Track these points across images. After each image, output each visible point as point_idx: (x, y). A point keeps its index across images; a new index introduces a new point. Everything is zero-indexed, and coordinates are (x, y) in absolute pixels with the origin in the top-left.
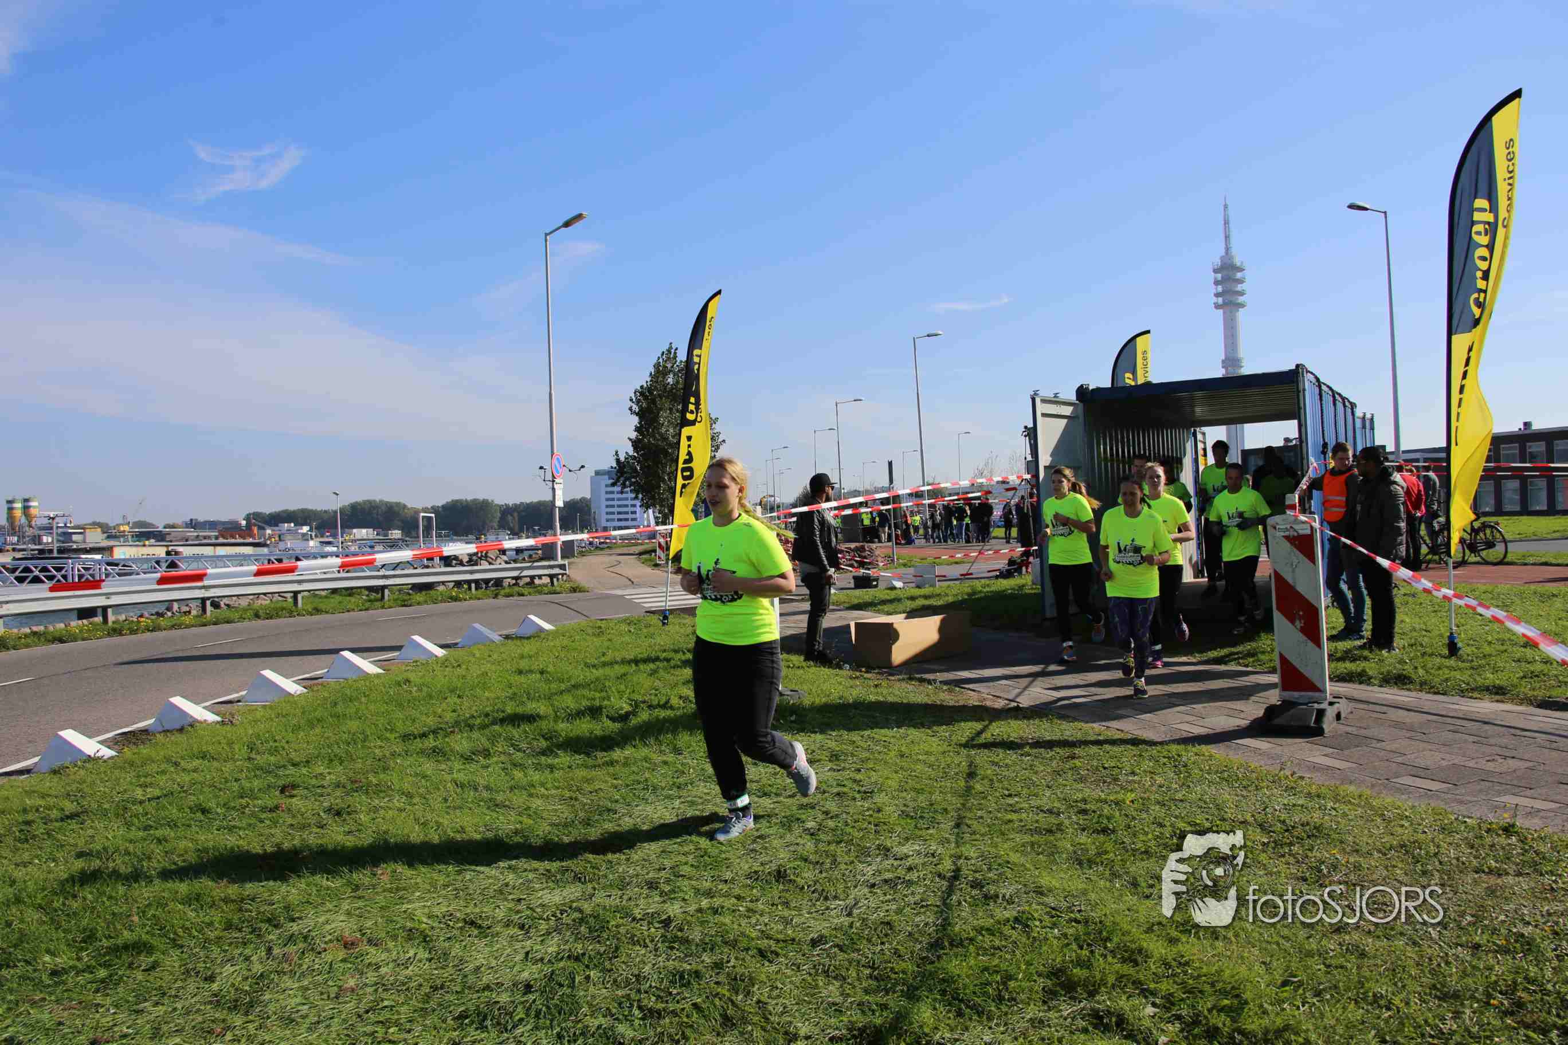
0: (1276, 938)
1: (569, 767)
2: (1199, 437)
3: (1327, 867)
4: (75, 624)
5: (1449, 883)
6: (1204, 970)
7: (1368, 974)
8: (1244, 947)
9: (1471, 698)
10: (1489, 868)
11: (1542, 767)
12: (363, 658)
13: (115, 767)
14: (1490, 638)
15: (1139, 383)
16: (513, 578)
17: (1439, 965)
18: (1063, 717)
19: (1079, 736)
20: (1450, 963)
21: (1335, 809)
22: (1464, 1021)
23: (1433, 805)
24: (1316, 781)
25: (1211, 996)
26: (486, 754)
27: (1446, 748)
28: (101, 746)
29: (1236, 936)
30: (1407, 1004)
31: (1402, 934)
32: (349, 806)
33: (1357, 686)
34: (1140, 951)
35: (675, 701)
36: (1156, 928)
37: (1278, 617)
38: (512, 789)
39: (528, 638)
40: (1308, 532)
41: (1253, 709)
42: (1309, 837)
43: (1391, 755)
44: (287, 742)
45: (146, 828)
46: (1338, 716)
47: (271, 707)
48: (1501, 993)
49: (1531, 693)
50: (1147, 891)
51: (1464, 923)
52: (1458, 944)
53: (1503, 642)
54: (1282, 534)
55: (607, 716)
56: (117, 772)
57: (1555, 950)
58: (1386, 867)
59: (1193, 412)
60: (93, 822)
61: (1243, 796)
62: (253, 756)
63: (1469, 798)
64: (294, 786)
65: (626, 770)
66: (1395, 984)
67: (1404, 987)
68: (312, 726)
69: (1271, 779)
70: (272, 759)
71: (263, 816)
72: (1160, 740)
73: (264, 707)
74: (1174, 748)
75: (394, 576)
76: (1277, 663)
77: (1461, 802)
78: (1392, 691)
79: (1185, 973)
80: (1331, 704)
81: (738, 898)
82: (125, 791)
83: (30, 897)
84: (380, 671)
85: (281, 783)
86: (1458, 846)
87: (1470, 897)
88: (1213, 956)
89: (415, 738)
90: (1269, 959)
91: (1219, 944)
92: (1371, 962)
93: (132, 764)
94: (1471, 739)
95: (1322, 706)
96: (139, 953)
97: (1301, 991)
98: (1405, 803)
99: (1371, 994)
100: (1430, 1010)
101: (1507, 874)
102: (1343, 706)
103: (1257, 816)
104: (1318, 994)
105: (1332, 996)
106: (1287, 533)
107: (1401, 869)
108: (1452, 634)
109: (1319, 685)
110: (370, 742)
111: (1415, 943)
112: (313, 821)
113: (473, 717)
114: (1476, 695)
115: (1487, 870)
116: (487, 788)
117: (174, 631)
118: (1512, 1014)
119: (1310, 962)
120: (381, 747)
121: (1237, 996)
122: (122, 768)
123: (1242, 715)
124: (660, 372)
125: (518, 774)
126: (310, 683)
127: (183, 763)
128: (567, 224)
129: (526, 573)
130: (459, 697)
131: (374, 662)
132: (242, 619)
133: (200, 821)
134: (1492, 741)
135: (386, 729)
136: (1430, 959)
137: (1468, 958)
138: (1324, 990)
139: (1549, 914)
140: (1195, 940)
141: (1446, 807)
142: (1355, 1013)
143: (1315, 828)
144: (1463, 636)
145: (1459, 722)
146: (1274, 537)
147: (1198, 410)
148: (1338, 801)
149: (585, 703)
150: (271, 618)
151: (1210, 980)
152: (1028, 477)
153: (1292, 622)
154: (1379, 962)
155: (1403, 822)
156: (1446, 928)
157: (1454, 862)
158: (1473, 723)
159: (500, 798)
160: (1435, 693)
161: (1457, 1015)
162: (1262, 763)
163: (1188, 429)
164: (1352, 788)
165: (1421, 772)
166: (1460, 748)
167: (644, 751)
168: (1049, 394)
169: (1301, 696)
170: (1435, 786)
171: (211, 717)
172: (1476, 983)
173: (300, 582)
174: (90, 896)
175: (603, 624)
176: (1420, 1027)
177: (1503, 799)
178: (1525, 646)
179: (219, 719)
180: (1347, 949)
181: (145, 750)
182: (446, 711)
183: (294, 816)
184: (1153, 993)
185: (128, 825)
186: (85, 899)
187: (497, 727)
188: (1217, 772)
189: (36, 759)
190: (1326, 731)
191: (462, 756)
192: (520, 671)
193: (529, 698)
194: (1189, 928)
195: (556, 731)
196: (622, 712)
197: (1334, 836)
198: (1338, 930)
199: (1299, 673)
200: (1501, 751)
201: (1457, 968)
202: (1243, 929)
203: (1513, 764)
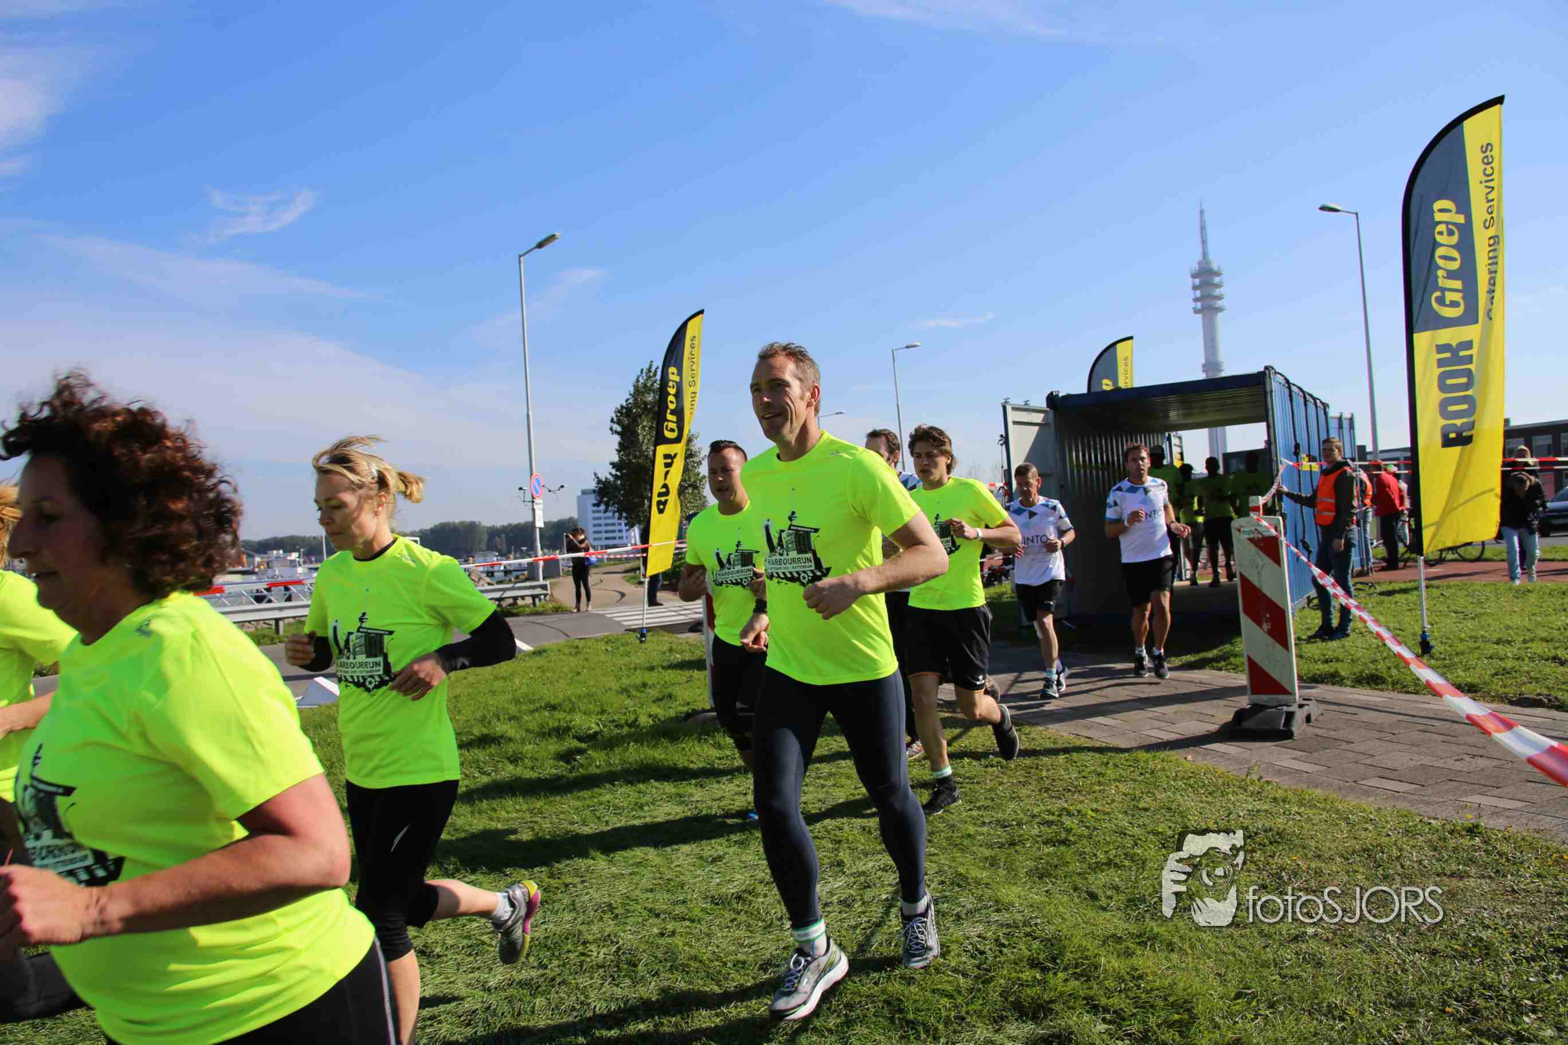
0: (1232, 949)
2: (1175, 441)
3: (1287, 874)
6: (1157, 984)
7: (1323, 984)
8: (1199, 958)
10: (1451, 870)
11: (1510, 765)
14: (1463, 636)
15: (1121, 387)
17: (1396, 972)
19: (1049, 745)
20: (1406, 970)
21: (1299, 814)
22: (1418, 1031)
23: (1398, 807)
24: (1283, 786)
25: (1163, 1009)
27: (1415, 749)
29: (1192, 947)
30: (1362, 1013)
31: (1360, 941)
33: (1330, 687)
34: (1093, 965)
35: (644, 720)
36: (1111, 941)
37: (1245, 621)
40: (1273, 534)
41: (1222, 713)
42: (1271, 843)
43: (1361, 756)
46: (1308, 719)
48: (1456, 1000)
49: (1502, 690)
50: (1103, 902)
51: (1424, 928)
52: (1415, 951)
53: (1475, 639)
54: (1248, 536)
55: (575, 737)
57: (1514, 953)
58: (1348, 872)
59: (1167, 417)
61: (1208, 802)
63: (1435, 799)
66: (1351, 994)
67: (1359, 996)
69: (1237, 785)
72: (1129, 746)
74: (1142, 755)
76: (1246, 666)
77: (1428, 803)
78: (1364, 692)
79: (1139, 987)
80: (1301, 706)
86: (1422, 848)
88: (1168, 968)
90: (1223, 970)
91: (1175, 956)
92: (1328, 971)
94: (1441, 738)
95: (1291, 709)
97: (1254, 1003)
98: (1369, 804)
99: (1325, 1005)
100: (1384, 1019)
101: (1469, 876)
102: (1313, 708)
103: (1220, 822)
104: (1272, 1005)
105: (1285, 1007)
106: (1251, 536)
107: (1363, 874)
108: (1424, 632)
109: (1288, 689)
111: (1372, 951)
115: (1448, 873)
118: (1468, 1021)
119: (1265, 972)
121: (1189, 1010)
123: (1213, 720)
124: (639, 391)
128: (540, 245)
129: (508, 594)
134: (1461, 740)
136: (1387, 967)
137: (1425, 965)
138: (1278, 1001)
139: (1509, 916)
140: (1151, 953)
141: (1413, 810)
142: (1307, 1025)
143: (1278, 833)
144: (1436, 634)
145: (1429, 722)
147: (1173, 415)
148: (1304, 805)
149: (552, 724)
151: (1161, 994)
153: (1260, 624)
154: (1336, 971)
155: (1367, 826)
156: (1404, 934)
157: (1416, 865)
158: (1443, 723)
160: (1408, 692)
161: (1411, 1024)
162: (1231, 768)
163: (1163, 433)
164: (1318, 792)
165: (1388, 773)
166: (1429, 748)
168: (1020, 403)
169: (1271, 699)
170: (1403, 787)
172: (1432, 991)
173: (281, 609)
175: (581, 644)
176: (1373, 1037)
177: (1469, 799)
178: (1498, 642)
180: (1304, 958)
184: (1106, 1010)
188: (1183, 778)
190: (1295, 734)
192: (493, 693)
193: (499, 719)
194: (1145, 940)
195: (521, 753)
196: (591, 732)
197: (1297, 842)
198: (1296, 939)
199: (1268, 676)
200: (1470, 750)
201: (1413, 975)
202: (1199, 940)
203: (1481, 763)
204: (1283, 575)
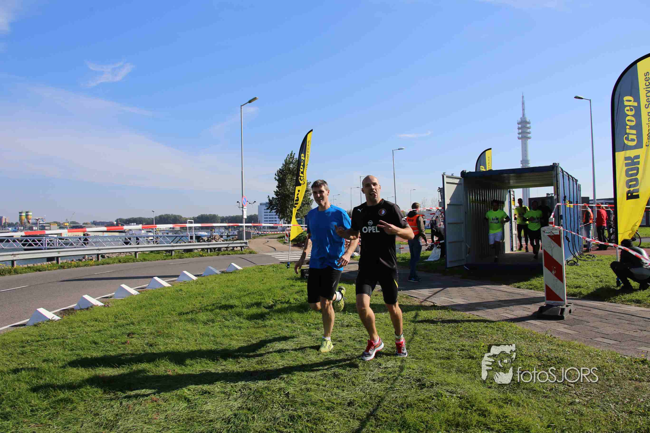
0: (545, 407)
1: (248, 328)
2: (512, 193)
4: (46, 263)
5: (618, 384)
6: (514, 420)
7: (584, 423)
8: (531, 410)
9: (626, 304)
10: (635, 378)
12: (163, 280)
13: (59, 324)
15: (487, 170)
16: (225, 247)
17: (615, 420)
18: (454, 310)
19: (461, 318)
20: (619, 419)
21: (569, 351)
23: (611, 350)
24: (561, 339)
25: (517, 431)
26: (213, 321)
27: (616, 326)
28: (54, 315)
29: (528, 405)
31: (598, 406)
32: (156, 342)
34: (486, 410)
35: (292, 301)
36: (493, 401)
37: (545, 270)
38: (223, 336)
39: (231, 273)
40: (559, 234)
41: (534, 308)
42: (558, 363)
43: (593, 328)
44: (131, 315)
45: (72, 350)
46: (570, 311)
47: (124, 300)
50: (490, 385)
51: (625, 402)
52: (622, 411)
54: (547, 234)
55: (264, 306)
56: (61, 326)
59: (509, 183)
60: (50, 347)
61: (530, 345)
62: (117, 320)
63: (626, 348)
64: (133, 334)
65: (271, 329)
66: (596, 428)
67: (599, 429)
68: (141, 308)
69: (542, 338)
70: (125, 322)
71: (120, 346)
72: (495, 320)
73: (122, 300)
74: (501, 323)
75: (177, 246)
76: (544, 288)
77: (623, 349)
79: (506, 421)
80: (567, 306)
81: (318, 385)
82: (64, 334)
83: (23, 378)
84: (170, 285)
85: (128, 332)
86: (622, 368)
87: (628, 391)
88: (518, 414)
89: (184, 314)
90: (541, 416)
91: (520, 408)
92: (586, 418)
93: (66, 322)
94: (627, 322)
95: (563, 307)
96: (67, 403)
97: (555, 430)
98: (599, 349)
99: (585, 432)
101: (644, 381)
102: (572, 307)
103: (536, 354)
104: (563, 431)
105: (569, 432)
106: (549, 234)
109: (562, 298)
110: (165, 315)
112: (141, 348)
113: (208, 306)
114: (628, 303)
115: (635, 379)
116: (213, 336)
117: (85, 267)
119: (559, 417)
120: (169, 318)
121: (528, 432)
122: (63, 324)
123: (530, 310)
124: (287, 164)
125: (226, 330)
126: (141, 290)
127: (88, 323)
128: (250, 102)
129: (230, 245)
130: (202, 297)
131: (168, 282)
132: (114, 263)
133: (94, 348)
134: (636, 323)
135: (172, 310)
136: (611, 417)
137: (627, 417)
138: (565, 429)
140: (510, 407)
141: (617, 351)
143: (561, 359)
145: (622, 315)
146: (544, 236)
147: (511, 182)
148: (571, 348)
149: (254, 301)
150: (126, 262)
151: (516, 424)
152: (441, 208)
153: (551, 271)
154: (589, 418)
155: (598, 358)
156: (617, 404)
157: (621, 375)
158: (627, 315)
159: (218, 340)
160: (611, 302)
162: (538, 331)
163: (507, 190)
164: (576, 342)
165: (605, 336)
166: (623, 326)
167: (279, 322)
168: (450, 175)
169: (554, 303)
170: (612, 342)
171: (100, 304)
172: (631, 429)
173: (138, 248)
174: (48, 379)
175: (262, 267)
177: (641, 348)
179: (103, 304)
180: (575, 412)
181: (71, 317)
182: (197, 303)
183: (133, 346)
184: (492, 429)
185: (64, 349)
186: (45, 379)
187: (218, 310)
188: (519, 334)
189: (28, 320)
190: (565, 318)
191: (203, 322)
192: (228, 286)
193: (231, 298)
194: (507, 401)
195: (242, 312)
196: (270, 305)
197: (569, 363)
198: (571, 404)
199: (555, 293)
200: (640, 328)
201: (622, 421)
202: (530, 402)
203: (645, 333)
204: (562, 252)
